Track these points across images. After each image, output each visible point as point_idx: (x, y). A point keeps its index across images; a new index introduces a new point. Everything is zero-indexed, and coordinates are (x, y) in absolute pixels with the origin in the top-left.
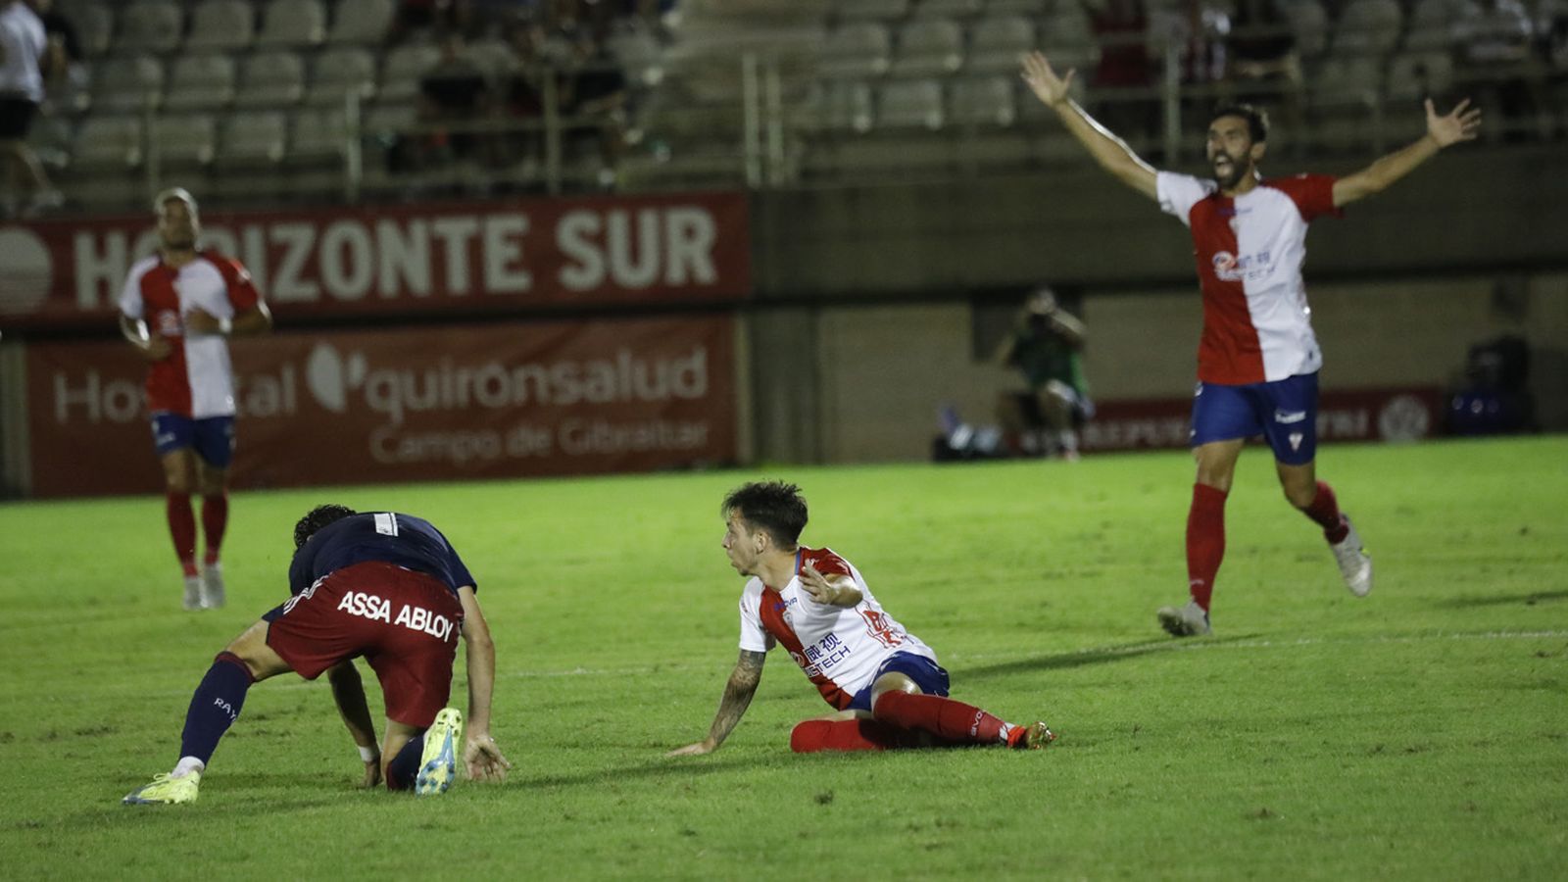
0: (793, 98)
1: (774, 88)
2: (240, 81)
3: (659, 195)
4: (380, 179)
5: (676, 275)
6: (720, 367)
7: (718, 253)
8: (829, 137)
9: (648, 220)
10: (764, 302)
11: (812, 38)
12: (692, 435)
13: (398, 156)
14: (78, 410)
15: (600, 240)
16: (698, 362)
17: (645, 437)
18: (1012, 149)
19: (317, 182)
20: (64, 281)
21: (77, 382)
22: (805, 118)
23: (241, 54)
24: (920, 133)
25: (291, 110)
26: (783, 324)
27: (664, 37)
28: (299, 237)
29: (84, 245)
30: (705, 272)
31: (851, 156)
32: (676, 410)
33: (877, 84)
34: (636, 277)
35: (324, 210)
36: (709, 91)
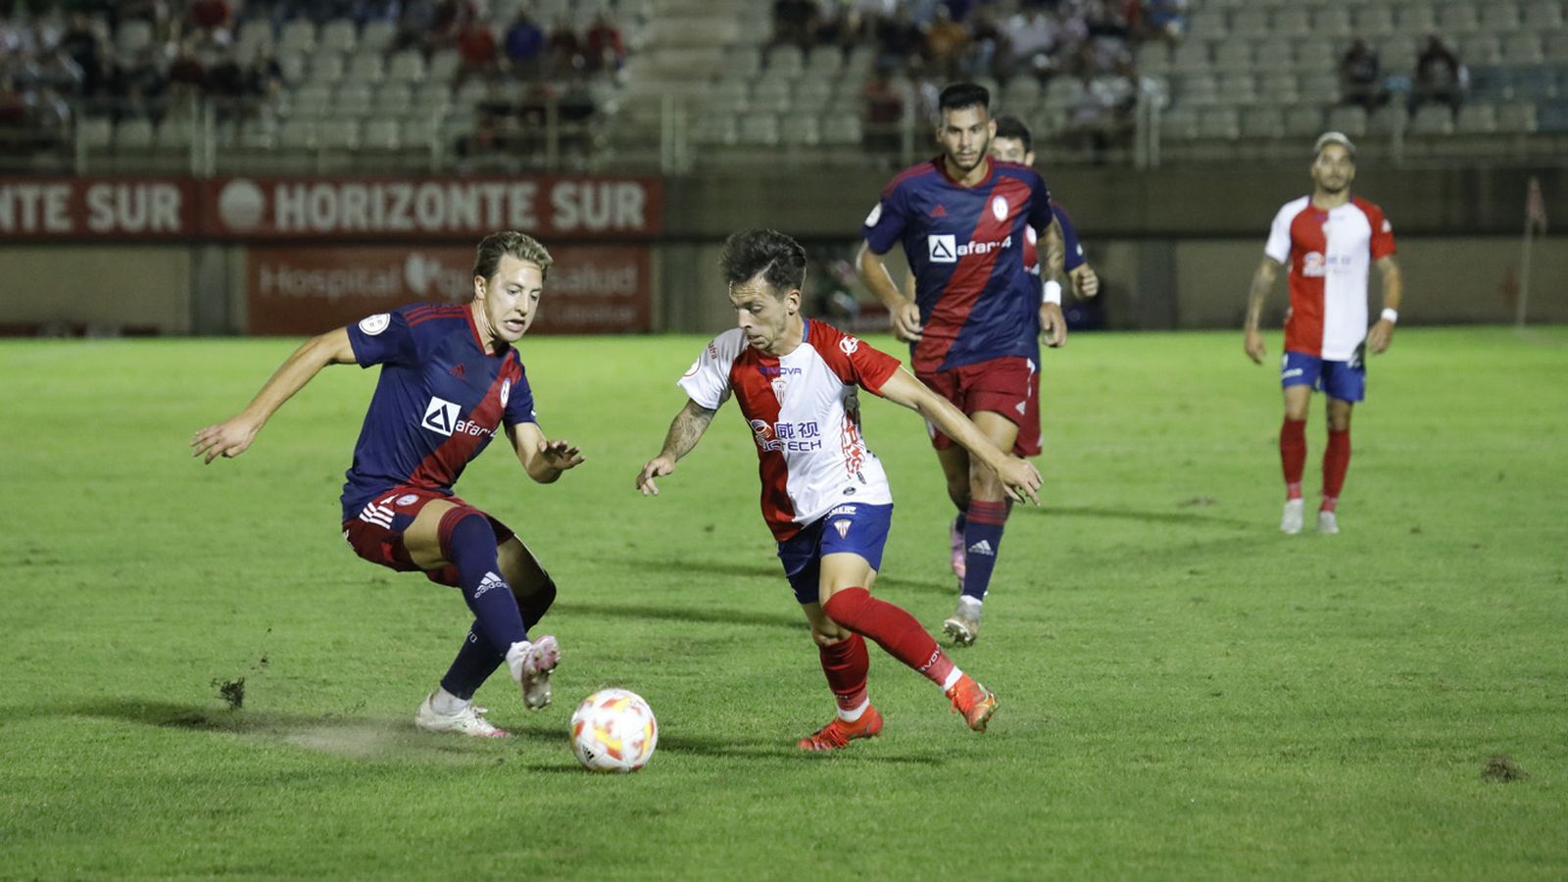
0: (692, 122)
1: (681, 117)
2: (374, 102)
3: (614, 176)
4: (451, 160)
5: (620, 221)
6: (643, 277)
7: (648, 210)
8: (709, 147)
9: (606, 191)
10: (670, 239)
11: (702, 89)
12: (626, 315)
13: (462, 147)
14: (275, 289)
15: (577, 200)
16: (630, 273)
17: (600, 314)
18: (817, 157)
19: (413, 162)
20: (269, 213)
21: (275, 271)
22: (698, 134)
23: (375, 87)
24: (761, 146)
25: (403, 120)
26: (681, 253)
27: (618, 85)
28: (404, 192)
29: (281, 194)
30: (637, 220)
31: (725, 158)
32: (617, 300)
33: (740, 118)
34: (597, 222)
35: (419, 177)
36: (643, 116)
